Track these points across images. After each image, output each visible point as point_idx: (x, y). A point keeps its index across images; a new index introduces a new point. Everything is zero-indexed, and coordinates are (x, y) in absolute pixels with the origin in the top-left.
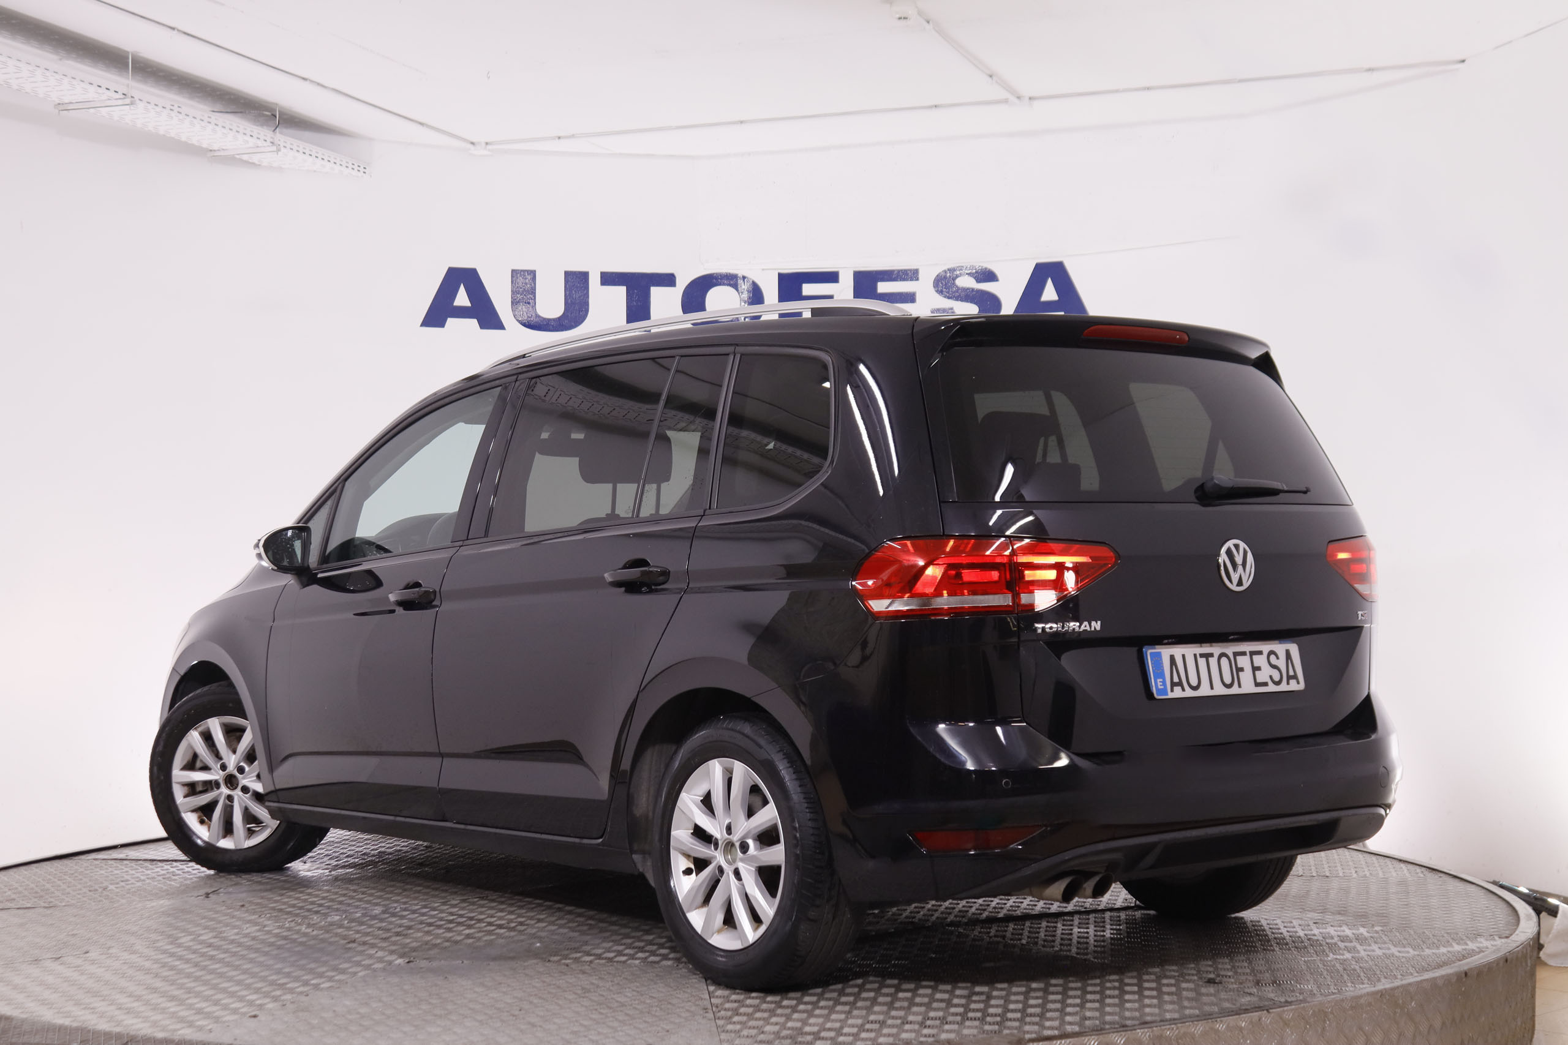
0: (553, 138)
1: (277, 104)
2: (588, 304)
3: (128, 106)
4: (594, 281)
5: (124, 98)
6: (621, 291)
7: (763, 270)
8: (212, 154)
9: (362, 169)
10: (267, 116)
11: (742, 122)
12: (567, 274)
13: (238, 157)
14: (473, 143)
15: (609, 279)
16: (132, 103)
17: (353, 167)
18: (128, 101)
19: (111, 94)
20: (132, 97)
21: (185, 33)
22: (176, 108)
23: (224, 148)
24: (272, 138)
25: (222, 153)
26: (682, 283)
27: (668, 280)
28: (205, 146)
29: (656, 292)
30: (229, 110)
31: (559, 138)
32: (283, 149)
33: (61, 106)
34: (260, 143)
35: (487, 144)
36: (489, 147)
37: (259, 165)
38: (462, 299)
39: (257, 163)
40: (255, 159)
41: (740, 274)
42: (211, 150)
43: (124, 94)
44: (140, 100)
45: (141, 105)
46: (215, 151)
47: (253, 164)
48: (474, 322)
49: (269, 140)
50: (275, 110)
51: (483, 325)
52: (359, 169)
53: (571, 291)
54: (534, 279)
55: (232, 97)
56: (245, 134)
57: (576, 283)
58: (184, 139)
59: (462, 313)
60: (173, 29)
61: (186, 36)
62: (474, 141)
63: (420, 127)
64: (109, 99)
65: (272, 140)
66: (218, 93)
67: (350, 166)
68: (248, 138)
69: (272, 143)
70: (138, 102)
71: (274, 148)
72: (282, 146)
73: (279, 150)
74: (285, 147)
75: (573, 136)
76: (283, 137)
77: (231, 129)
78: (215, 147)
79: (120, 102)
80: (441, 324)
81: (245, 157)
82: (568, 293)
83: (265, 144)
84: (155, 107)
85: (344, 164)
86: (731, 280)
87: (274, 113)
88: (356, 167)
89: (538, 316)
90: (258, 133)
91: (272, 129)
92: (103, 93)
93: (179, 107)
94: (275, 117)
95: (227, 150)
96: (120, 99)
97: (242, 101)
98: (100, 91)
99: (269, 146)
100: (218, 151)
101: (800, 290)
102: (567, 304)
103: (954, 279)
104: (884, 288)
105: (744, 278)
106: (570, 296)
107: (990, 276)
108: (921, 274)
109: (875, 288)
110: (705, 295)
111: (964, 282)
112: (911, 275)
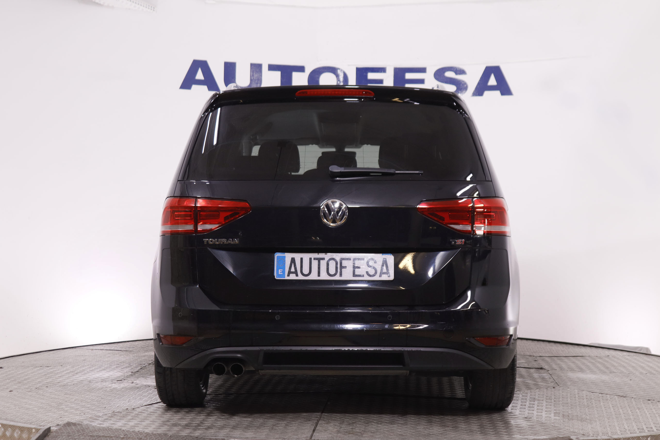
2: (261, 80)
4: (265, 68)
6: (278, 74)
7: (349, 66)
9: (153, 8)
15: (272, 68)
26: (308, 71)
27: (301, 69)
29: (295, 75)
38: (200, 76)
41: (337, 66)
48: (205, 87)
51: (209, 88)
53: (253, 72)
54: (235, 66)
57: (256, 69)
59: (199, 82)
67: (148, 7)
80: (189, 88)
85: (145, 6)
86: (333, 70)
88: (150, 7)
101: (366, 76)
102: (251, 80)
103: (444, 72)
104: (409, 76)
105: (339, 69)
106: (253, 75)
107: (462, 72)
108: (428, 70)
109: (404, 76)
110: (319, 78)
111: (450, 74)
112: (423, 70)
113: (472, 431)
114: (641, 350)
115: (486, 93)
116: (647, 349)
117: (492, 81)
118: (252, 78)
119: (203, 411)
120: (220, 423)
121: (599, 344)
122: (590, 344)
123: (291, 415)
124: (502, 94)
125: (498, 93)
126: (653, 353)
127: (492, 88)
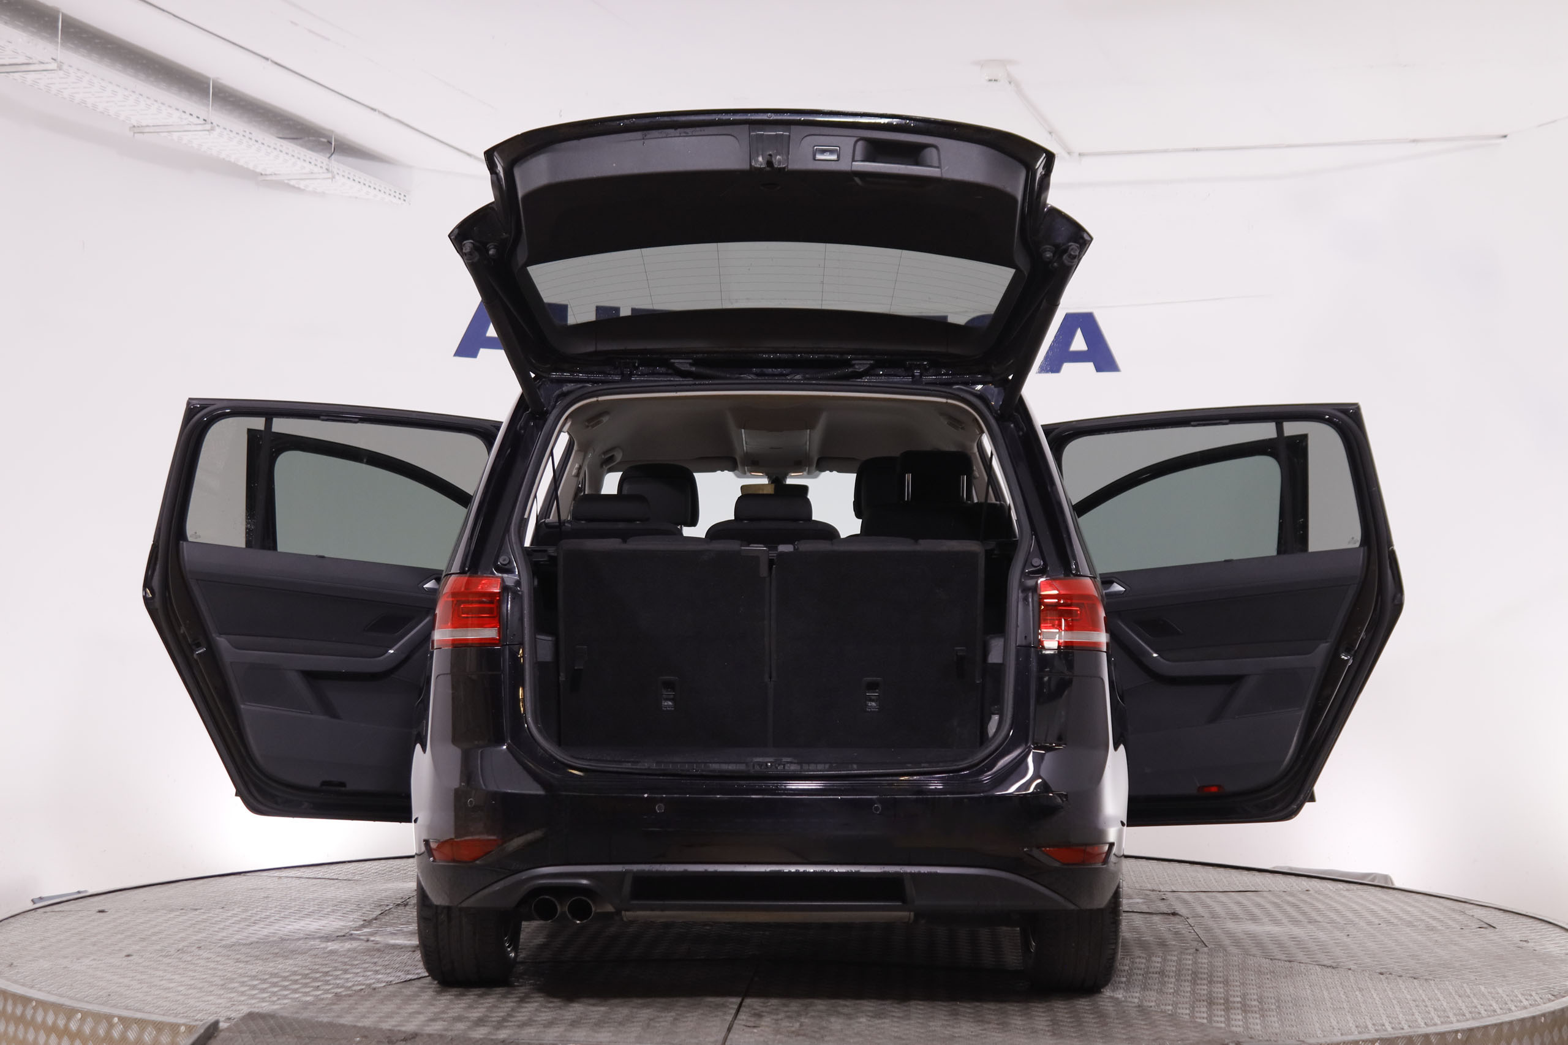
1: (333, 132)
3: (207, 133)
5: (205, 124)
8: (262, 178)
9: (402, 197)
10: (323, 142)
12: (599, 308)
13: (286, 181)
16: (213, 129)
18: (208, 127)
19: (193, 119)
20: (212, 123)
21: (276, 63)
22: (247, 134)
23: (276, 172)
24: (327, 164)
25: (274, 178)
28: (259, 170)
30: (288, 136)
32: (337, 177)
33: (137, 129)
34: (316, 170)
37: (303, 190)
39: (302, 186)
40: (302, 185)
42: (262, 174)
43: (204, 120)
44: (218, 126)
45: (218, 131)
46: (266, 175)
47: (299, 188)
49: (325, 167)
50: (331, 137)
52: (400, 196)
54: (567, 312)
55: (291, 123)
56: (305, 161)
57: (608, 316)
58: (241, 163)
60: (267, 59)
61: (276, 66)
63: (468, 158)
64: (188, 124)
65: (327, 167)
66: (279, 118)
67: (393, 195)
68: (306, 165)
69: (327, 170)
70: (217, 128)
71: (330, 175)
72: (335, 172)
73: (333, 177)
74: (338, 174)
76: (338, 164)
77: (292, 156)
78: (268, 172)
79: (200, 128)
80: (473, 354)
81: (292, 183)
83: (321, 171)
84: (229, 133)
85: (388, 192)
87: (329, 140)
88: (397, 195)
90: (316, 160)
91: (328, 155)
92: (186, 119)
93: (250, 133)
94: (331, 144)
95: (279, 174)
96: (200, 124)
97: (299, 127)
98: (184, 116)
99: (323, 173)
100: (271, 175)
113: (1034, 1031)
114: (1373, 880)
115: (1067, 367)
116: (1386, 878)
117: (1079, 343)
119: (512, 994)
120: (546, 1016)
121: (1291, 868)
122: (1274, 868)
123: (684, 1001)
124: (1099, 369)
125: (1090, 366)
126: (1397, 885)
127: (1078, 357)
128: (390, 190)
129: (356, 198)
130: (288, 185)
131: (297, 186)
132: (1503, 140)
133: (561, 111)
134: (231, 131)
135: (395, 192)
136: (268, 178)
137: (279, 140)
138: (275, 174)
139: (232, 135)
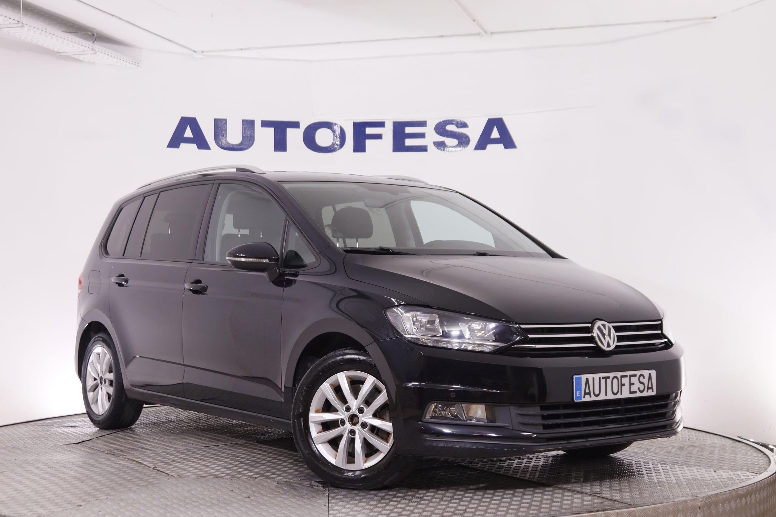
0: (238, 50)
1: (94, 29)
2: (254, 137)
3: (20, 28)
4: (257, 125)
5: (18, 24)
6: (271, 130)
7: (346, 120)
8: (58, 55)
9: (136, 64)
10: (89, 34)
11: (339, 43)
12: (243, 121)
13: (72, 56)
14: (195, 52)
15: (265, 124)
16: (23, 26)
17: (132, 63)
18: (20, 25)
19: (11, 21)
20: (22, 23)
22: (44, 29)
23: (66, 51)
24: (92, 46)
25: (64, 54)
26: (303, 126)
27: (296, 125)
28: (56, 50)
29: (290, 131)
30: (69, 31)
31: (241, 49)
32: (98, 53)
34: (86, 49)
35: (202, 52)
36: (203, 54)
38: (188, 133)
39: (82, 60)
40: (81, 58)
41: (333, 121)
42: (58, 53)
43: (18, 21)
44: (26, 24)
45: (26, 27)
46: (60, 53)
47: (80, 60)
48: (195, 146)
49: (91, 47)
50: (94, 32)
51: (199, 147)
53: (245, 130)
54: (226, 123)
55: (71, 24)
56: (78, 44)
57: (248, 125)
58: (45, 46)
59: (188, 141)
62: (195, 50)
63: (169, 42)
64: (10, 24)
65: (92, 48)
66: (64, 22)
67: (131, 62)
68: (80, 46)
69: (92, 49)
70: (25, 25)
71: (93, 52)
72: (97, 51)
73: (96, 53)
74: (99, 51)
75: (249, 49)
76: (97, 46)
77: (72, 41)
78: (61, 51)
79: (16, 25)
80: (178, 146)
81: (76, 57)
82: (243, 132)
83: (88, 49)
84: (34, 29)
86: (328, 125)
87: (93, 33)
88: (134, 63)
89: (228, 143)
90: (85, 44)
91: (92, 42)
92: (7, 21)
93: (46, 29)
94: (94, 35)
95: (67, 52)
96: (16, 24)
97: (76, 27)
98: (6, 19)
99: (90, 51)
100: (62, 53)
101: (365, 131)
102: (243, 137)
103: (445, 126)
104: (408, 130)
105: (335, 124)
106: (245, 133)
107: (464, 125)
108: (428, 124)
109: (404, 130)
110: (314, 134)
111: (451, 128)
112: (423, 124)
115: (489, 146)
117: (495, 134)
118: (244, 135)
124: (506, 147)
125: (501, 146)
127: (495, 141)
128: (129, 60)
129: (112, 65)
130: (73, 58)
131: (78, 59)
132: (714, 20)
133: (212, 14)
134: (34, 28)
135: (132, 61)
136: (62, 54)
137: (63, 33)
138: (65, 52)
139: (35, 30)
